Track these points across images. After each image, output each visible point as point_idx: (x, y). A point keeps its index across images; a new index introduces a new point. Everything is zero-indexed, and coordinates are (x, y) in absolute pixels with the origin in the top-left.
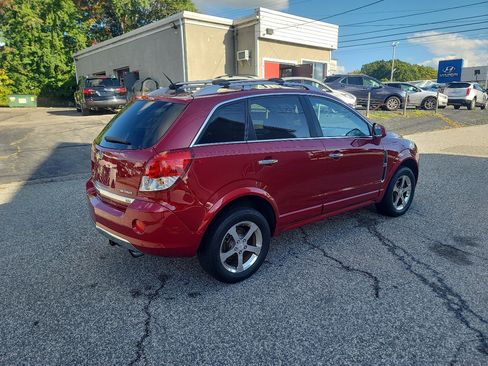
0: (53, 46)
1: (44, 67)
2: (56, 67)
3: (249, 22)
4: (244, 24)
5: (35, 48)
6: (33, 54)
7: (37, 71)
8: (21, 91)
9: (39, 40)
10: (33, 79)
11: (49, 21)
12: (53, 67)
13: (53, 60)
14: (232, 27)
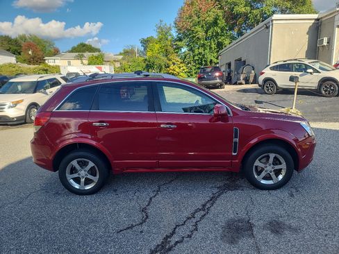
0: (211, 48)
1: (205, 61)
2: (211, 60)
3: (331, 14)
4: (326, 16)
5: (201, 50)
6: (200, 54)
7: (201, 64)
8: (192, 75)
9: (203, 45)
10: (199, 68)
11: (210, 33)
12: (209, 60)
13: (209, 56)
14: (318, 20)
